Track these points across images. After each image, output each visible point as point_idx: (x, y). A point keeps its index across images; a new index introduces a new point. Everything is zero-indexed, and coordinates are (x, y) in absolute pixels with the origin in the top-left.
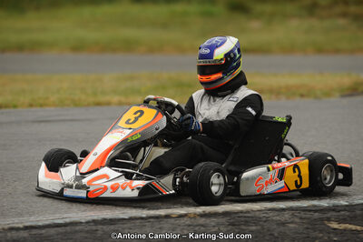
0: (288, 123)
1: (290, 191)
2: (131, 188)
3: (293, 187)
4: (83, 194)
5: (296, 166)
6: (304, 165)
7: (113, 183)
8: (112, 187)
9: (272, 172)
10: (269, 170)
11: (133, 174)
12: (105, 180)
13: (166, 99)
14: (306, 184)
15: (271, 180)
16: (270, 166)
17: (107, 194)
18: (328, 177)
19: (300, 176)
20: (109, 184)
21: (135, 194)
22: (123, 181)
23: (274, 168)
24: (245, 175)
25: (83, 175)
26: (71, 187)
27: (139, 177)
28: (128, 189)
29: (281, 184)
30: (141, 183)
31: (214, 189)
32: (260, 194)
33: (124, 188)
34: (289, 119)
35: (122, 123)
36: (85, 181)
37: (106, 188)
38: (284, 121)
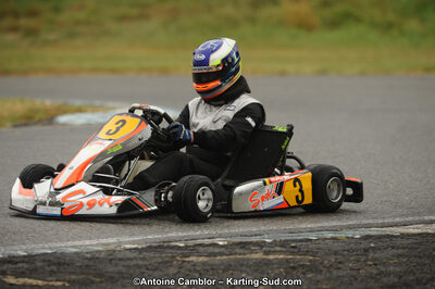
0: (290, 133)
1: (290, 207)
2: (109, 205)
3: (293, 203)
4: (57, 211)
5: (296, 180)
6: (306, 179)
7: (90, 198)
8: (88, 204)
9: (268, 187)
10: (265, 184)
11: (113, 189)
12: (81, 196)
13: (152, 107)
14: (308, 200)
15: (268, 194)
16: (266, 180)
17: (83, 211)
18: (335, 194)
19: (301, 191)
20: (85, 201)
21: (113, 210)
22: (101, 196)
23: (271, 182)
24: (238, 189)
25: (58, 190)
26: (44, 204)
27: (120, 192)
28: (106, 205)
29: (279, 200)
30: (119, 199)
31: (201, 204)
32: (256, 211)
33: (101, 204)
34: (291, 128)
35: (102, 134)
36: (59, 197)
37: (82, 205)
38: (285, 130)
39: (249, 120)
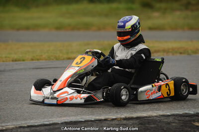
0: (162, 62)
1: (164, 98)
2: (81, 98)
3: (166, 95)
4: (55, 102)
5: (167, 84)
6: (171, 84)
7: (71, 95)
8: (70, 98)
9: (154, 88)
10: (153, 86)
11: (81, 91)
12: (66, 94)
13: (95, 50)
14: (172, 94)
15: (154, 92)
16: (153, 84)
17: (68, 102)
18: (185, 90)
19: (169, 89)
20: (68, 97)
21: (83, 101)
22: (76, 94)
23: (155, 86)
24: (141, 89)
25: (55, 92)
26: (48, 98)
27: (84, 93)
28: (79, 99)
29: (159, 94)
30: (85, 96)
31: (123, 97)
32: (149, 100)
33: (76, 98)
34: (163, 59)
35: (74, 64)
36: (56, 95)
37: (67, 99)
38: (160, 60)
39: (143, 55)
